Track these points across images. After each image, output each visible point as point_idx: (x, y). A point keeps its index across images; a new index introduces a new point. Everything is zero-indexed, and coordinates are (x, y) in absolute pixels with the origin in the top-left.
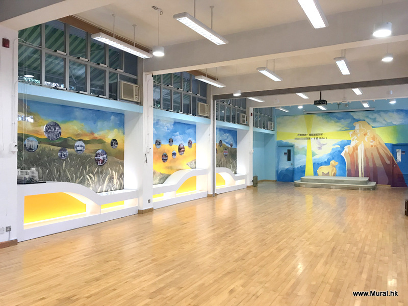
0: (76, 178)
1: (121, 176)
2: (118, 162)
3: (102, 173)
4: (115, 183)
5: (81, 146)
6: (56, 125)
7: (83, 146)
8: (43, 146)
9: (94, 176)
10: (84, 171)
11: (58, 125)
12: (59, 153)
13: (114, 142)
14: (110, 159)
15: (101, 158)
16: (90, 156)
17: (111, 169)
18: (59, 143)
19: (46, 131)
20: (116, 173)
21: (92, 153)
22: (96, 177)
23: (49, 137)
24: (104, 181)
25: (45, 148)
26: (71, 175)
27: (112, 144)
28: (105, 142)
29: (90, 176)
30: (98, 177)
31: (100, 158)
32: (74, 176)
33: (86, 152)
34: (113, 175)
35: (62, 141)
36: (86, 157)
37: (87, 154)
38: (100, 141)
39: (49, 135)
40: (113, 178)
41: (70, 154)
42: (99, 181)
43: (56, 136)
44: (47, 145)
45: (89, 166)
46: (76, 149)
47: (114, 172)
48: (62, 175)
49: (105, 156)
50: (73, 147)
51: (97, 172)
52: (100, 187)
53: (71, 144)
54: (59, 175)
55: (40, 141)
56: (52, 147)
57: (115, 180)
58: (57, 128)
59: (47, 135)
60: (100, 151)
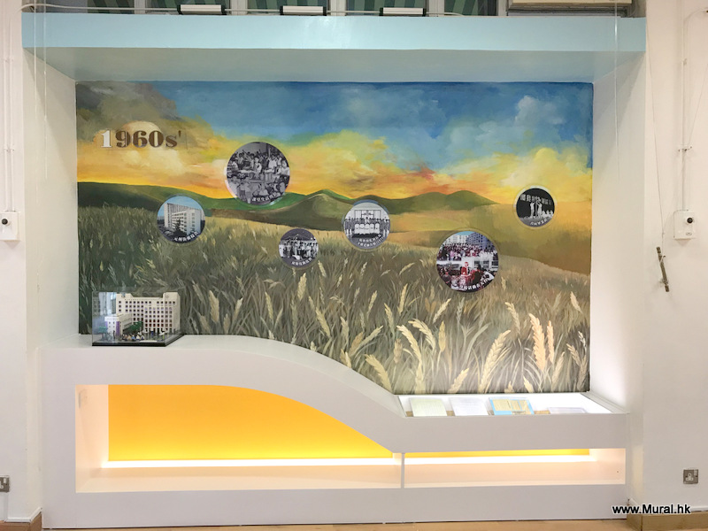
0: (353, 333)
1: (573, 338)
2: (554, 282)
3: (470, 319)
4: (542, 363)
5: (373, 221)
6: (269, 152)
7: (381, 222)
8: (223, 222)
9: (434, 328)
10: (388, 311)
11: (276, 153)
12: (282, 247)
13: (535, 202)
14: (511, 268)
15: (468, 262)
16: (413, 257)
17: (521, 308)
18: (280, 214)
19: (233, 175)
20: (544, 324)
21: (424, 244)
22: (442, 334)
23: (242, 193)
24: (481, 351)
25: (229, 231)
26: (330, 321)
27: (523, 208)
28: (489, 203)
29: (414, 331)
30: (454, 332)
31: (462, 263)
32: (345, 323)
33: (397, 242)
34: (531, 331)
35: (295, 204)
36: (396, 261)
37: (402, 249)
38: (464, 201)
39: (245, 188)
40: (531, 344)
41: (327, 251)
42: (456, 349)
43: (270, 190)
44: (238, 221)
45: (410, 293)
46: (348, 233)
47: (536, 322)
48: (295, 317)
49: (486, 256)
50: (335, 224)
51: (449, 316)
52: (464, 373)
53: (330, 213)
54: (283, 319)
55: (211, 207)
56: (255, 227)
57: (539, 351)
58: (272, 164)
59: (234, 186)
60: (459, 239)
